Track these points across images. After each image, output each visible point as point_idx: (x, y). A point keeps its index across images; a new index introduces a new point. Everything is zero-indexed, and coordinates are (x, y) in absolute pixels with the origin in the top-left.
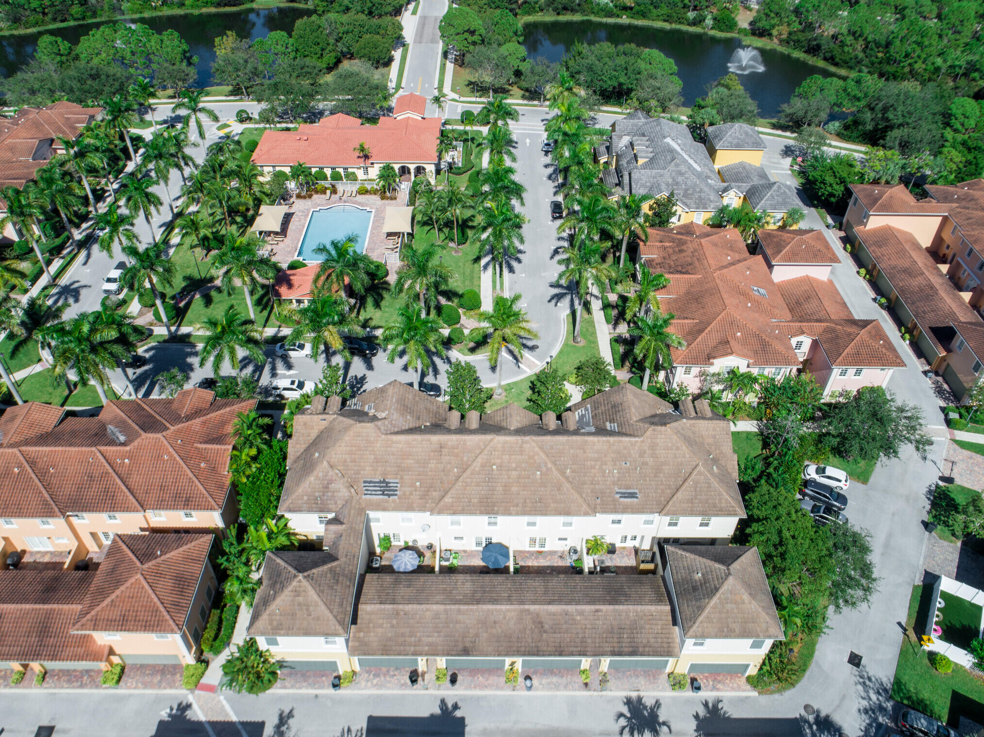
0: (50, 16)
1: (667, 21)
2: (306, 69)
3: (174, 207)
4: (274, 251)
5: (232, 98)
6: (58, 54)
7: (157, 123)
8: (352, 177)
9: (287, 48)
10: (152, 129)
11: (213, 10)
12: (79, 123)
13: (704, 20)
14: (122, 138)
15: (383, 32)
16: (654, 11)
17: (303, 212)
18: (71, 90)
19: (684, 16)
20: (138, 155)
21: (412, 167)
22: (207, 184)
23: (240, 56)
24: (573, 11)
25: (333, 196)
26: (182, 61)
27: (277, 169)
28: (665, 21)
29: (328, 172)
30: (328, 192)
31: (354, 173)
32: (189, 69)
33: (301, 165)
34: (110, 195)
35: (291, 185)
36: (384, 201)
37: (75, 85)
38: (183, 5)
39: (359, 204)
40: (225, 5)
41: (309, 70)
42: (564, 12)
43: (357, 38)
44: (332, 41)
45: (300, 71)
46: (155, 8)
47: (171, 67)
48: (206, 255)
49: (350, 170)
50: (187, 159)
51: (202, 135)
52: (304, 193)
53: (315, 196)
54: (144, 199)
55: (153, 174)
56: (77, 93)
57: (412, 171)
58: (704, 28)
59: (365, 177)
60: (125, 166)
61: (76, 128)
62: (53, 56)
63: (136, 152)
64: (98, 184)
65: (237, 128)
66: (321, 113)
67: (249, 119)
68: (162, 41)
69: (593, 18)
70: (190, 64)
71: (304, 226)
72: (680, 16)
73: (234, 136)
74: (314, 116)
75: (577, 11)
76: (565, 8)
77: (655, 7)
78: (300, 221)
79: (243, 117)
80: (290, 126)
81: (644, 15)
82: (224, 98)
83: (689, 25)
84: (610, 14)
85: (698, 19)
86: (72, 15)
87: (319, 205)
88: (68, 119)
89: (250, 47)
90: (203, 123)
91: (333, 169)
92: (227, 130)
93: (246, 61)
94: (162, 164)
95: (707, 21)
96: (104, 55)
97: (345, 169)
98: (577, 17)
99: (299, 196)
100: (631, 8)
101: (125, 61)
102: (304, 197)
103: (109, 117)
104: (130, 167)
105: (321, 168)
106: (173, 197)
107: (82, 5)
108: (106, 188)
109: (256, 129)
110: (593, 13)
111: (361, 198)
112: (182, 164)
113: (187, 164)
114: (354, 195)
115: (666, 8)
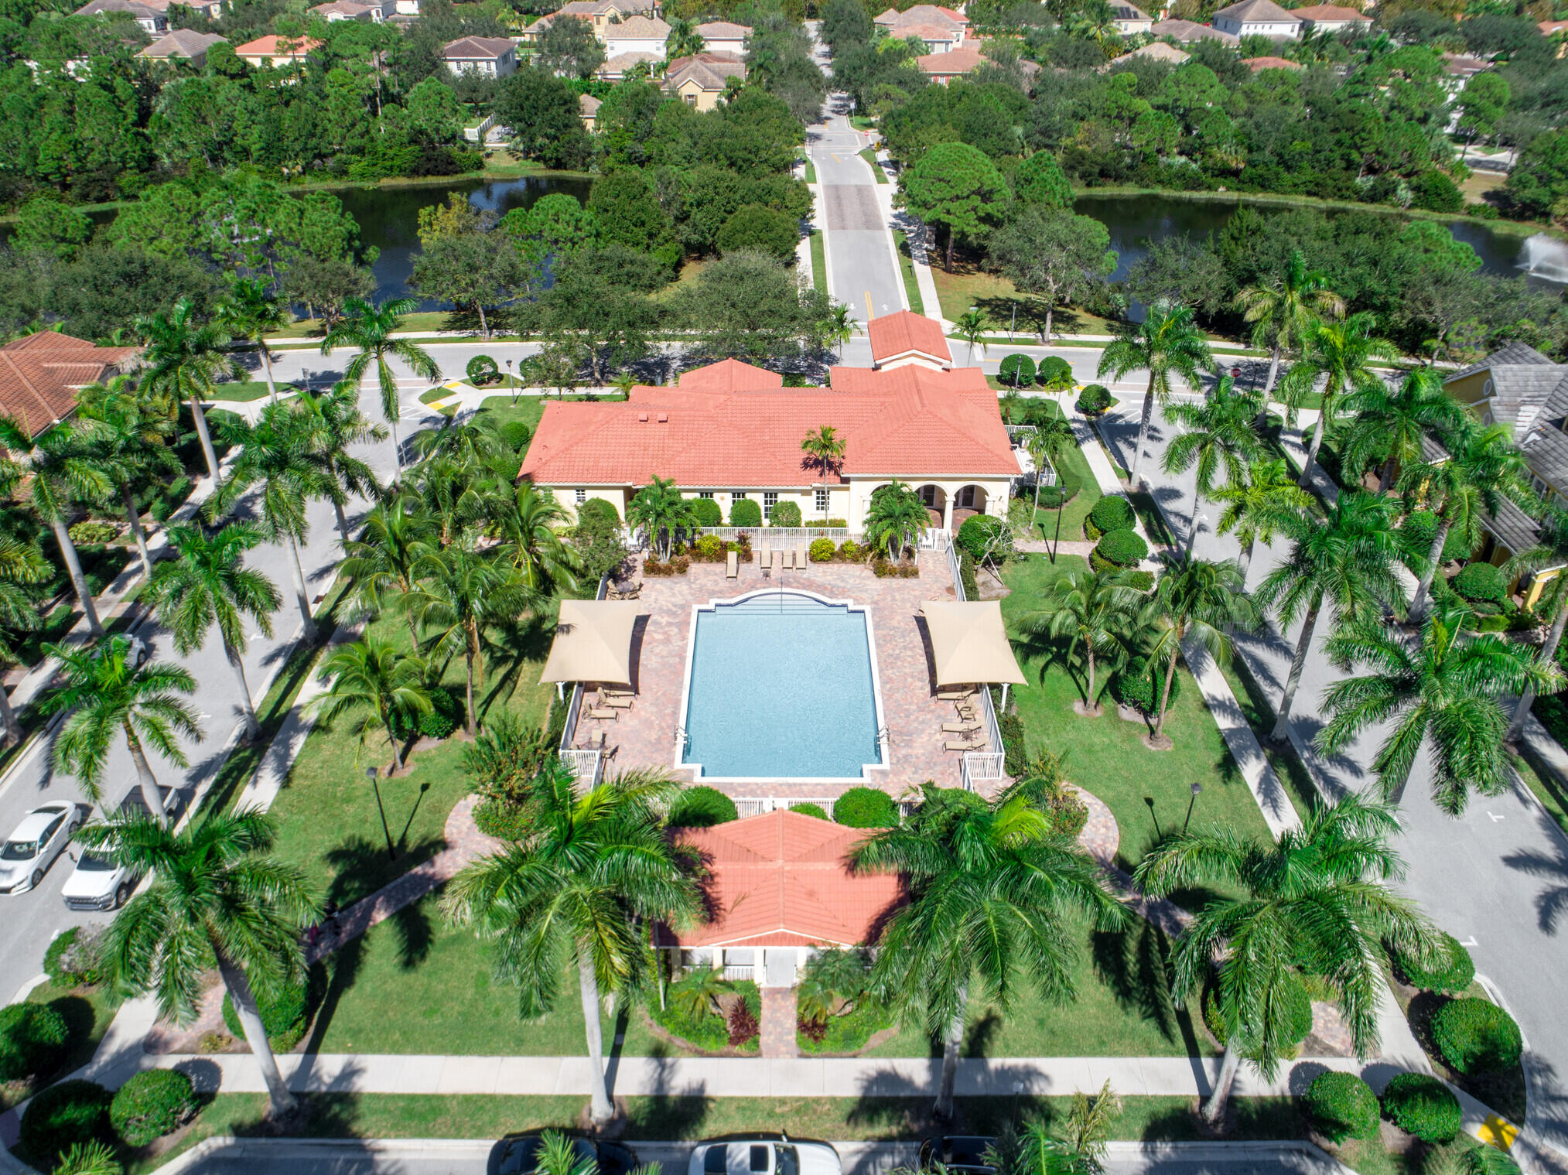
0: (76, 190)
1: (1315, 194)
2: (627, 268)
3: (311, 599)
4: (611, 743)
5: (453, 334)
6: (63, 240)
7: (280, 388)
8: (786, 517)
9: (577, 229)
10: (265, 401)
11: (403, 182)
12: (78, 381)
13: (1394, 190)
14: (186, 421)
15: (777, 201)
16: (1285, 175)
17: (670, 613)
18: (75, 309)
19: (1349, 183)
20: (224, 460)
21: (951, 490)
22: (419, 545)
23: (477, 242)
24: (1119, 178)
25: (744, 566)
26: (343, 256)
27: (590, 495)
28: (1309, 194)
29: (724, 503)
30: (732, 556)
31: (793, 505)
32: (360, 271)
33: (662, 487)
34: (140, 569)
35: (629, 537)
36: (886, 581)
37: (84, 295)
38: (345, 173)
39: (821, 588)
40: (428, 173)
41: (636, 269)
42: (1101, 181)
43: (722, 214)
44: (669, 221)
45: (614, 271)
46: (289, 179)
47: (319, 266)
48: (403, 758)
49: (782, 498)
50: (355, 474)
51: (390, 409)
52: (664, 560)
53: (695, 568)
54: (225, 593)
55: (258, 508)
56: (88, 315)
57: (950, 499)
58: (1393, 205)
59: (820, 516)
60: (190, 488)
61: (68, 394)
62: (52, 243)
63: (220, 452)
64: (115, 534)
65: (468, 399)
66: (663, 365)
67: (498, 377)
68: (302, 212)
69: (1158, 190)
70: (360, 261)
71: (682, 659)
72: (1340, 184)
73: (462, 416)
74: (652, 371)
75: (1128, 179)
76: (1104, 174)
77: (1289, 168)
78: (667, 640)
79: (482, 374)
80: (595, 391)
81: (1264, 185)
82: (434, 335)
83: (1361, 200)
84: (1195, 184)
85: (1381, 190)
86: (121, 190)
87: (712, 594)
88: (51, 372)
89: (496, 226)
90: (396, 380)
91: (738, 494)
92: (445, 402)
93: (492, 250)
94: (285, 484)
95: (1399, 192)
96: (165, 241)
97: (771, 495)
98: (1130, 190)
99: (652, 569)
100: (1236, 173)
101: (216, 256)
102: (667, 572)
103: (152, 364)
104: (204, 490)
105: (707, 494)
106: (307, 571)
107: (142, 171)
108: (130, 548)
109: (516, 400)
110: (1160, 182)
111: (822, 573)
112: (341, 483)
113: (352, 485)
114: (801, 563)
115: (1309, 170)
